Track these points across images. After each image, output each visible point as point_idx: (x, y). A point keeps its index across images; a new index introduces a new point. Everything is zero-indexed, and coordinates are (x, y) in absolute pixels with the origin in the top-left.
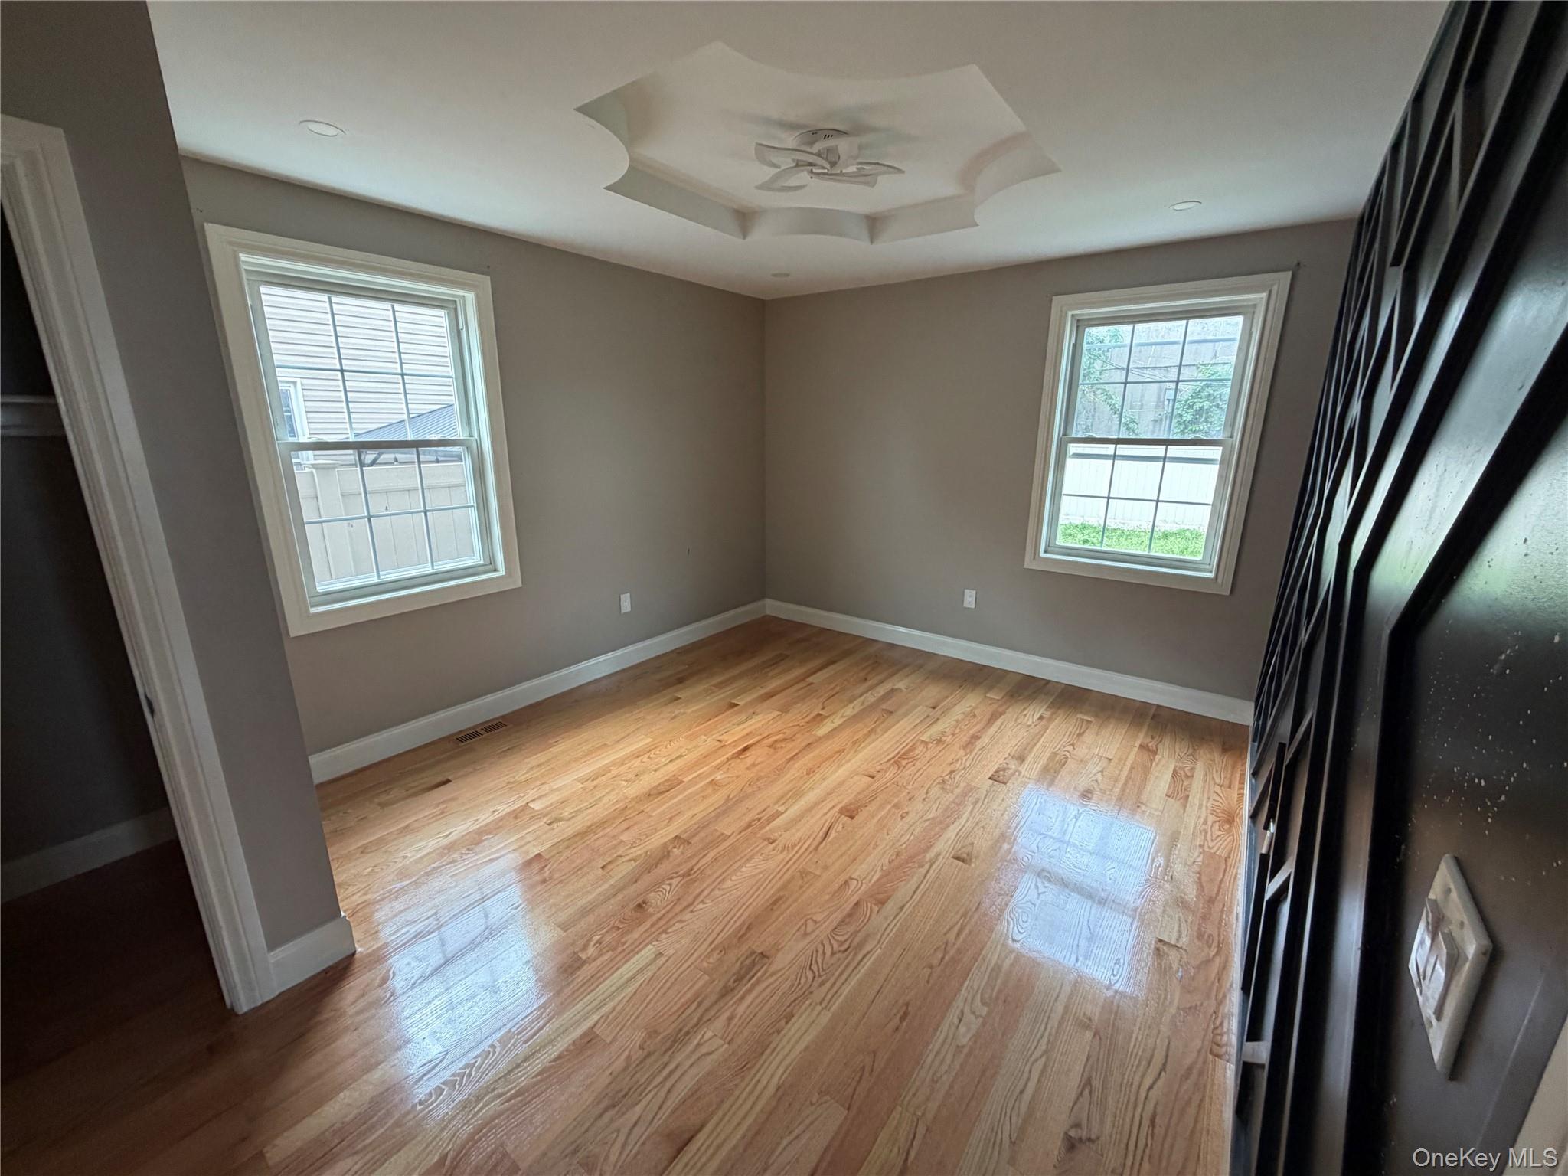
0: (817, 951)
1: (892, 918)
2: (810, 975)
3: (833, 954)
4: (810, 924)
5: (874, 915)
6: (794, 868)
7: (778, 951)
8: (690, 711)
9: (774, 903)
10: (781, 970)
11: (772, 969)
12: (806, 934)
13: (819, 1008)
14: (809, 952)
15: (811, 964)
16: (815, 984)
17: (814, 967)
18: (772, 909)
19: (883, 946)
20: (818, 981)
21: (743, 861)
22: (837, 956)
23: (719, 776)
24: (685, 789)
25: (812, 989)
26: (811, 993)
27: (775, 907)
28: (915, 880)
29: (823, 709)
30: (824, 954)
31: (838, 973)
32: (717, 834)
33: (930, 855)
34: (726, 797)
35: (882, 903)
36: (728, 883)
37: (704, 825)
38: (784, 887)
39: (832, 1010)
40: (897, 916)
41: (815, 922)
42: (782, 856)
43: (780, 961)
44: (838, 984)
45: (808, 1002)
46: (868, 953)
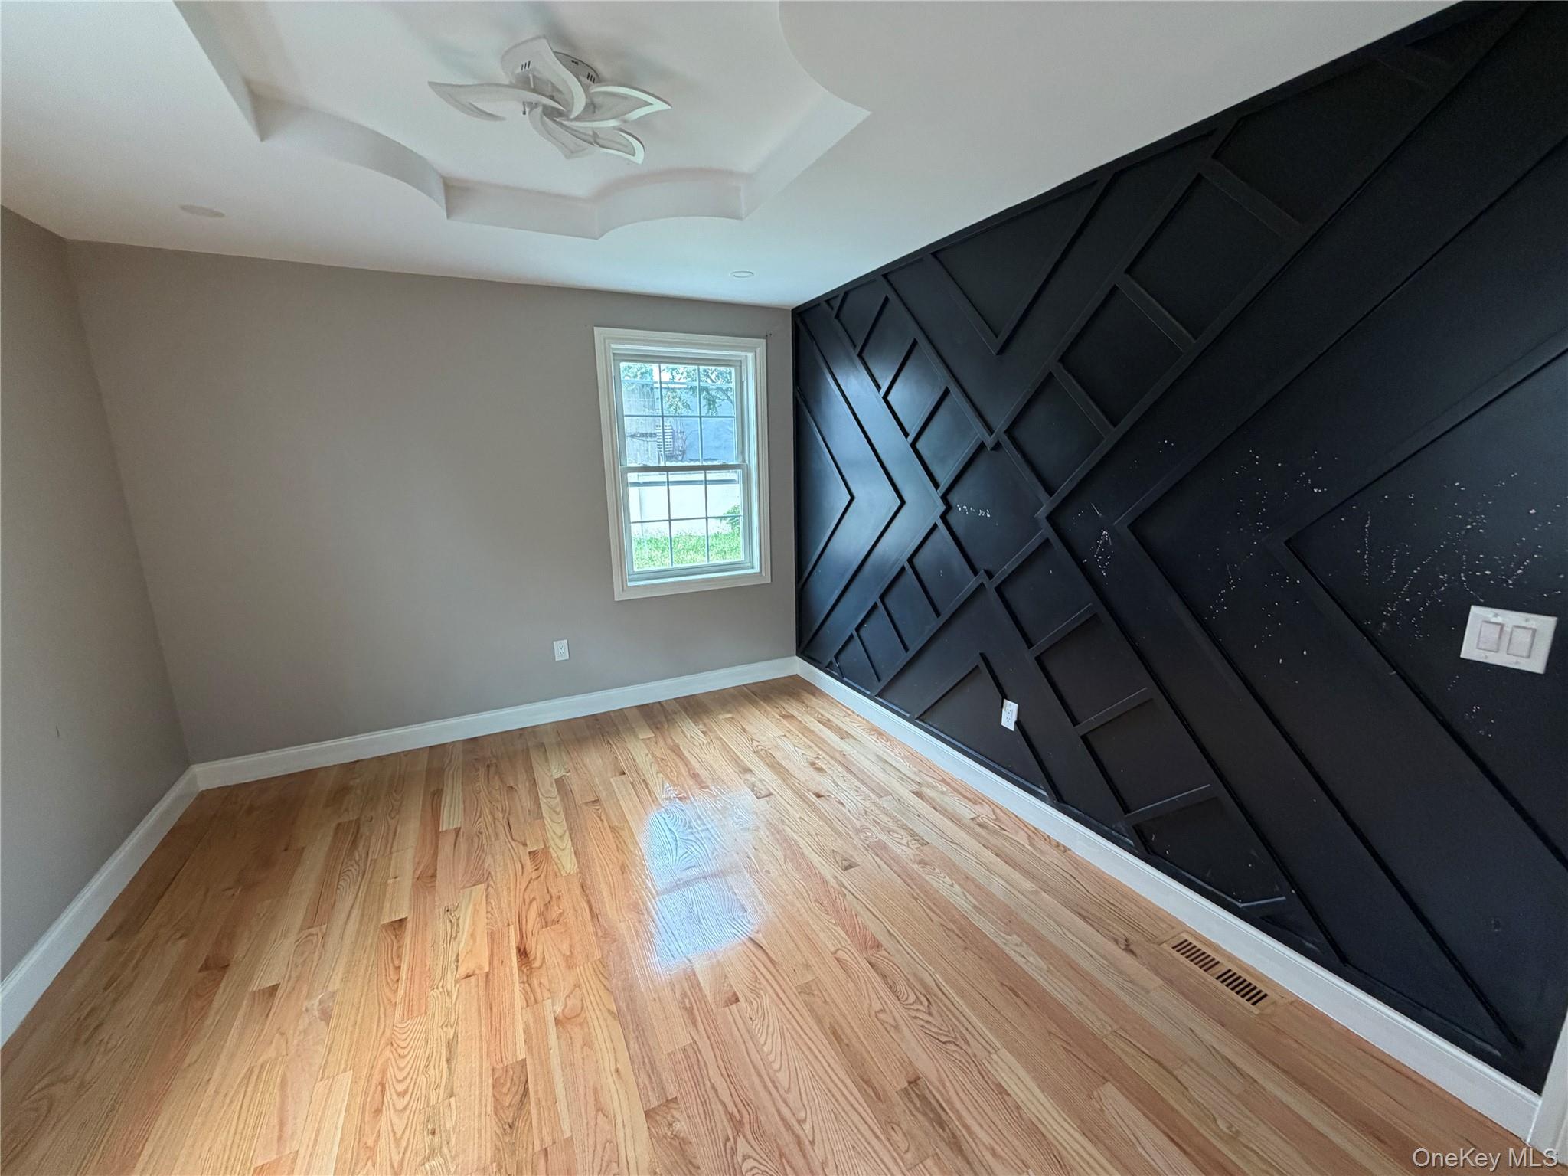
0: (922, 1026)
1: (899, 946)
2: (954, 1048)
3: (930, 1014)
4: (882, 1016)
5: (892, 958)
6: (793, 998)
7: (911, 1063)
8: (336, 984)
9: (839, 1039)
10: (938, 1070)
11: (934, 1078)
12: (896, 1027)
13: (994, 1056)
14: (922, 1035)
15: (939, 1040)
16: (965, 1047)
17: (944, 1039)
18: (847, 1045)
19: (933, 970)
20: (960, 1042)
21: (750, 1044)
22: (934, 1012)
23: (553, 1008)
24: (545, 1063)
25: (970, 1052)
26: (975, 1056)
27: (846, 1041)
28: (859, 908)
29: (525, 845)
30: (928, 1022)
31: (954, 1020)
32: (680, 1055)
33: (833, 882)
34: (610, 1018)
35: (878, 945)
36: (783, 1078)
37: (646, 1065)
38: (819, 1022)
39: (1000, 1047)
40: (898, 942)
41: (883, 1010)
42: (766, 1000)
43: (926, 1066)
44: (970, 1028)
45: (986, 1064)
46: (936, 983)
